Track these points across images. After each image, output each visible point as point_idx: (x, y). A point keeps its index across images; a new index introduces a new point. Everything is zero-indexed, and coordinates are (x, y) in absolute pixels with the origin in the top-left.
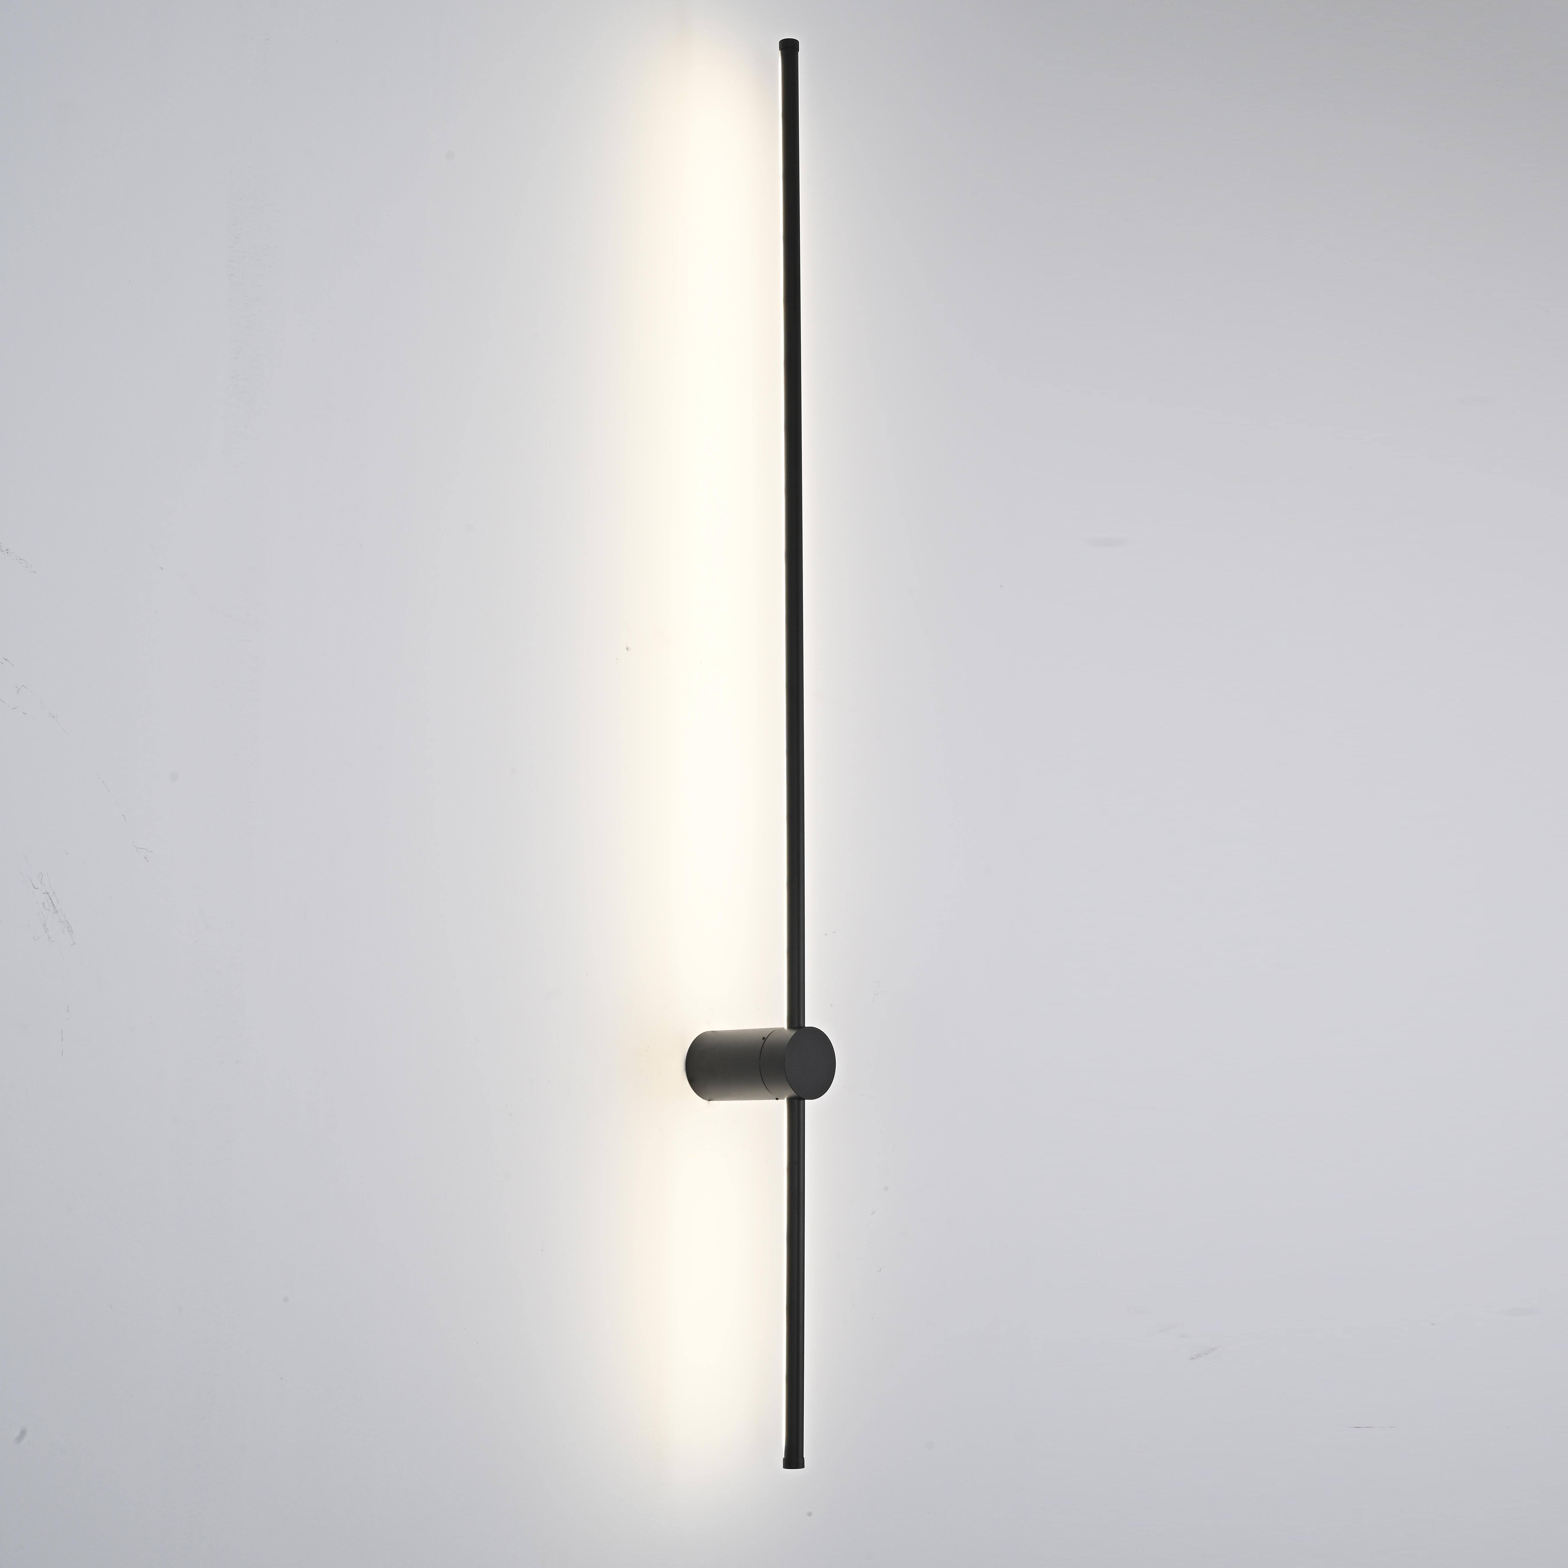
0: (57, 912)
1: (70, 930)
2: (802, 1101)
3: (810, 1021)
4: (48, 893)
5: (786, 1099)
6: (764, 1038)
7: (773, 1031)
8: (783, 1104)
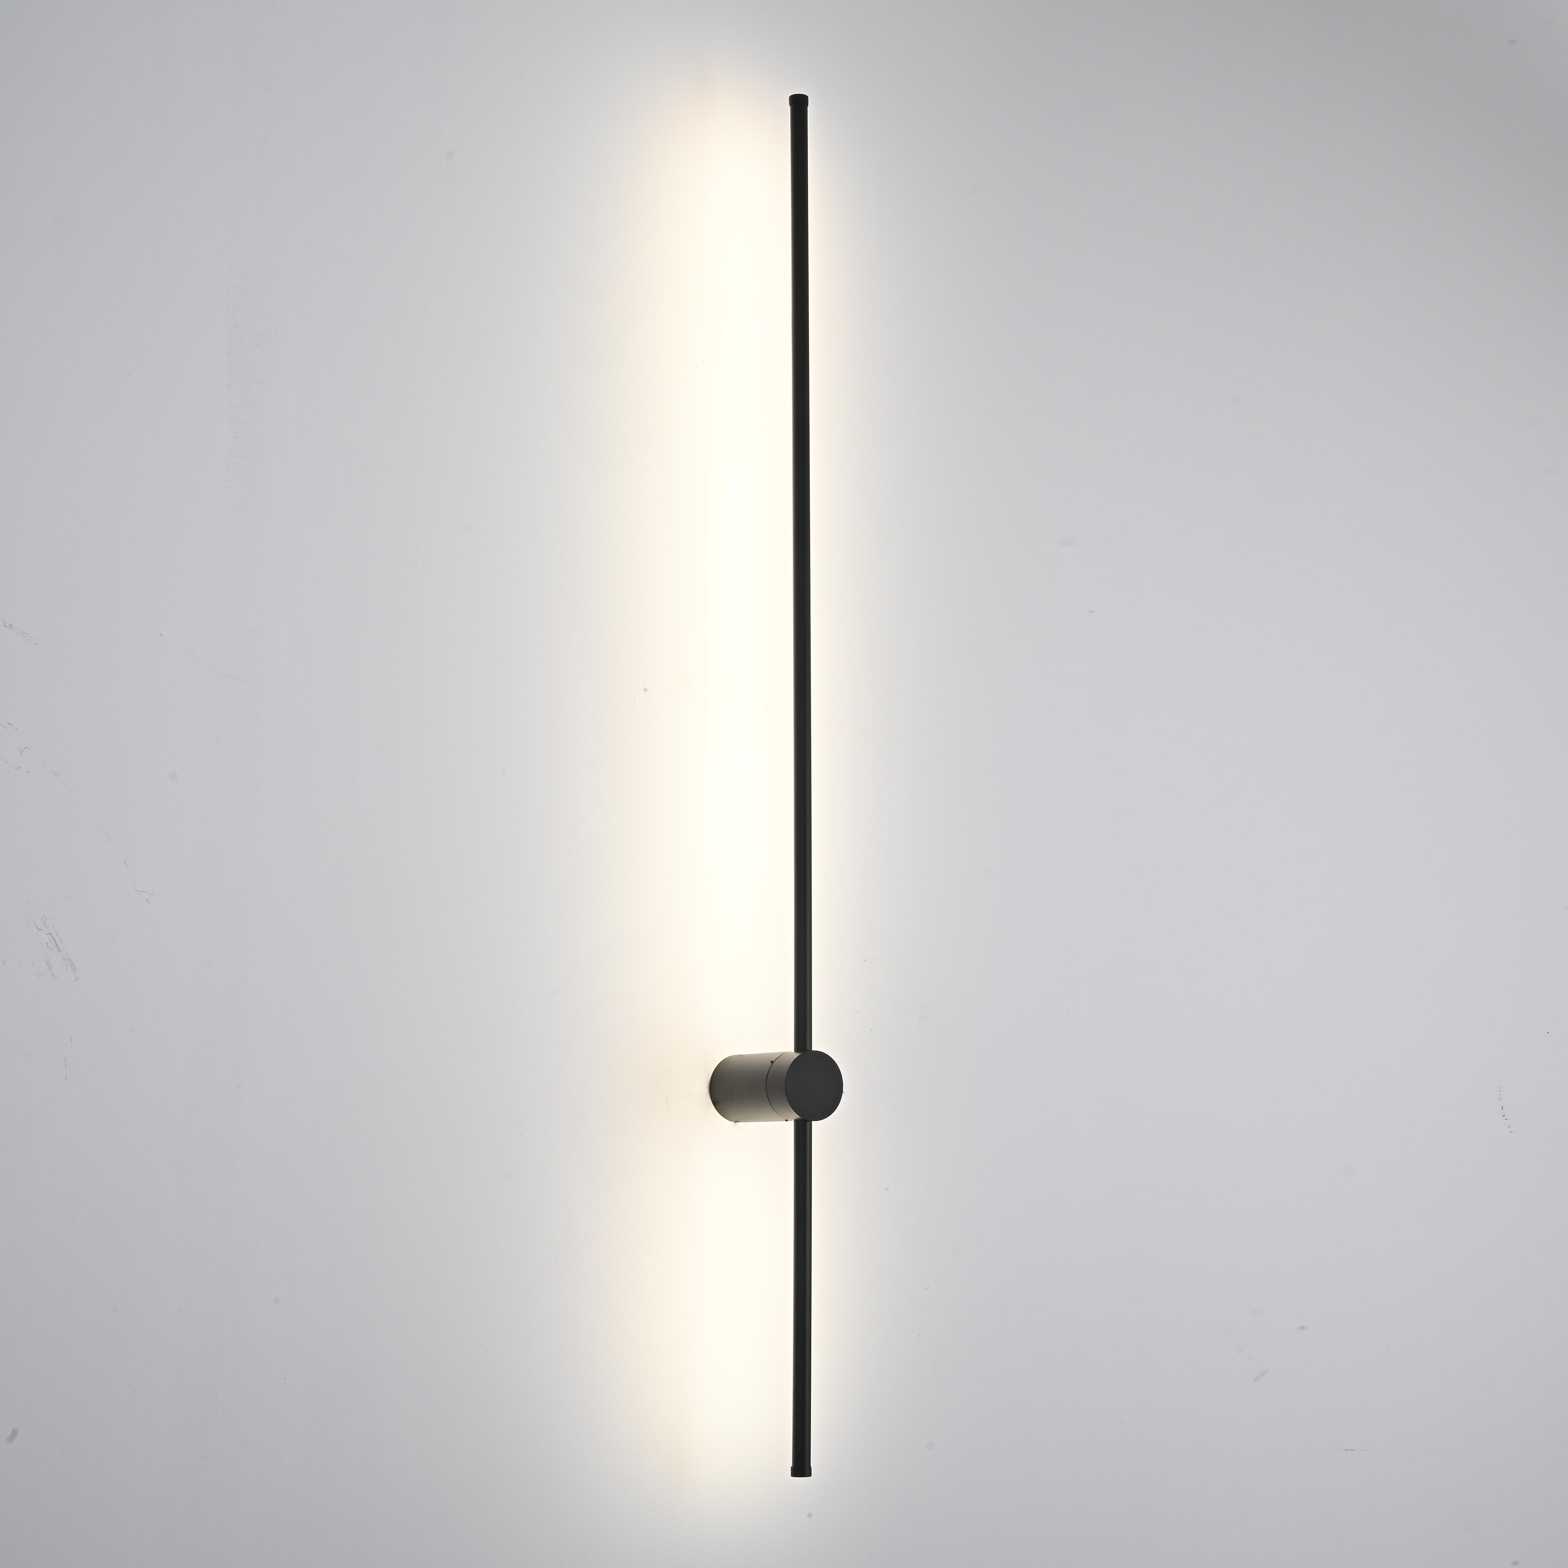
0: (60, 951)
1: (73, 967)
2: (808, 1123)
3: (816, 1046)
4: (51, 934)
5: (793, 1120)
6: (772, 1062)
7: (782, 1055)
8: (791, 1125)
